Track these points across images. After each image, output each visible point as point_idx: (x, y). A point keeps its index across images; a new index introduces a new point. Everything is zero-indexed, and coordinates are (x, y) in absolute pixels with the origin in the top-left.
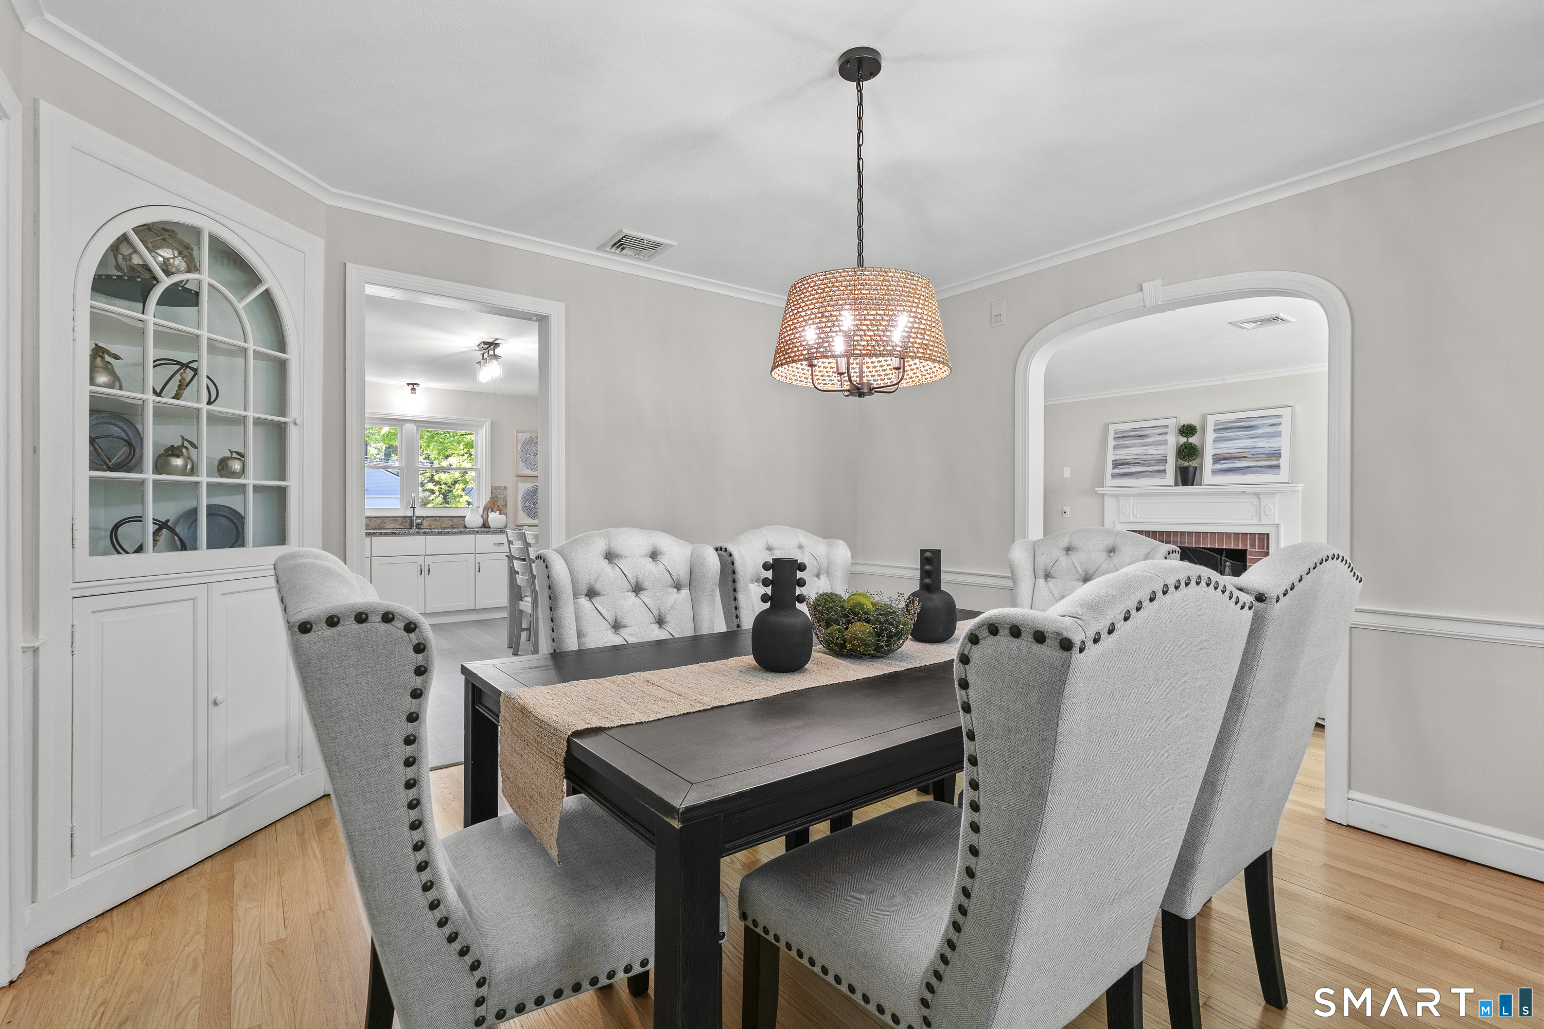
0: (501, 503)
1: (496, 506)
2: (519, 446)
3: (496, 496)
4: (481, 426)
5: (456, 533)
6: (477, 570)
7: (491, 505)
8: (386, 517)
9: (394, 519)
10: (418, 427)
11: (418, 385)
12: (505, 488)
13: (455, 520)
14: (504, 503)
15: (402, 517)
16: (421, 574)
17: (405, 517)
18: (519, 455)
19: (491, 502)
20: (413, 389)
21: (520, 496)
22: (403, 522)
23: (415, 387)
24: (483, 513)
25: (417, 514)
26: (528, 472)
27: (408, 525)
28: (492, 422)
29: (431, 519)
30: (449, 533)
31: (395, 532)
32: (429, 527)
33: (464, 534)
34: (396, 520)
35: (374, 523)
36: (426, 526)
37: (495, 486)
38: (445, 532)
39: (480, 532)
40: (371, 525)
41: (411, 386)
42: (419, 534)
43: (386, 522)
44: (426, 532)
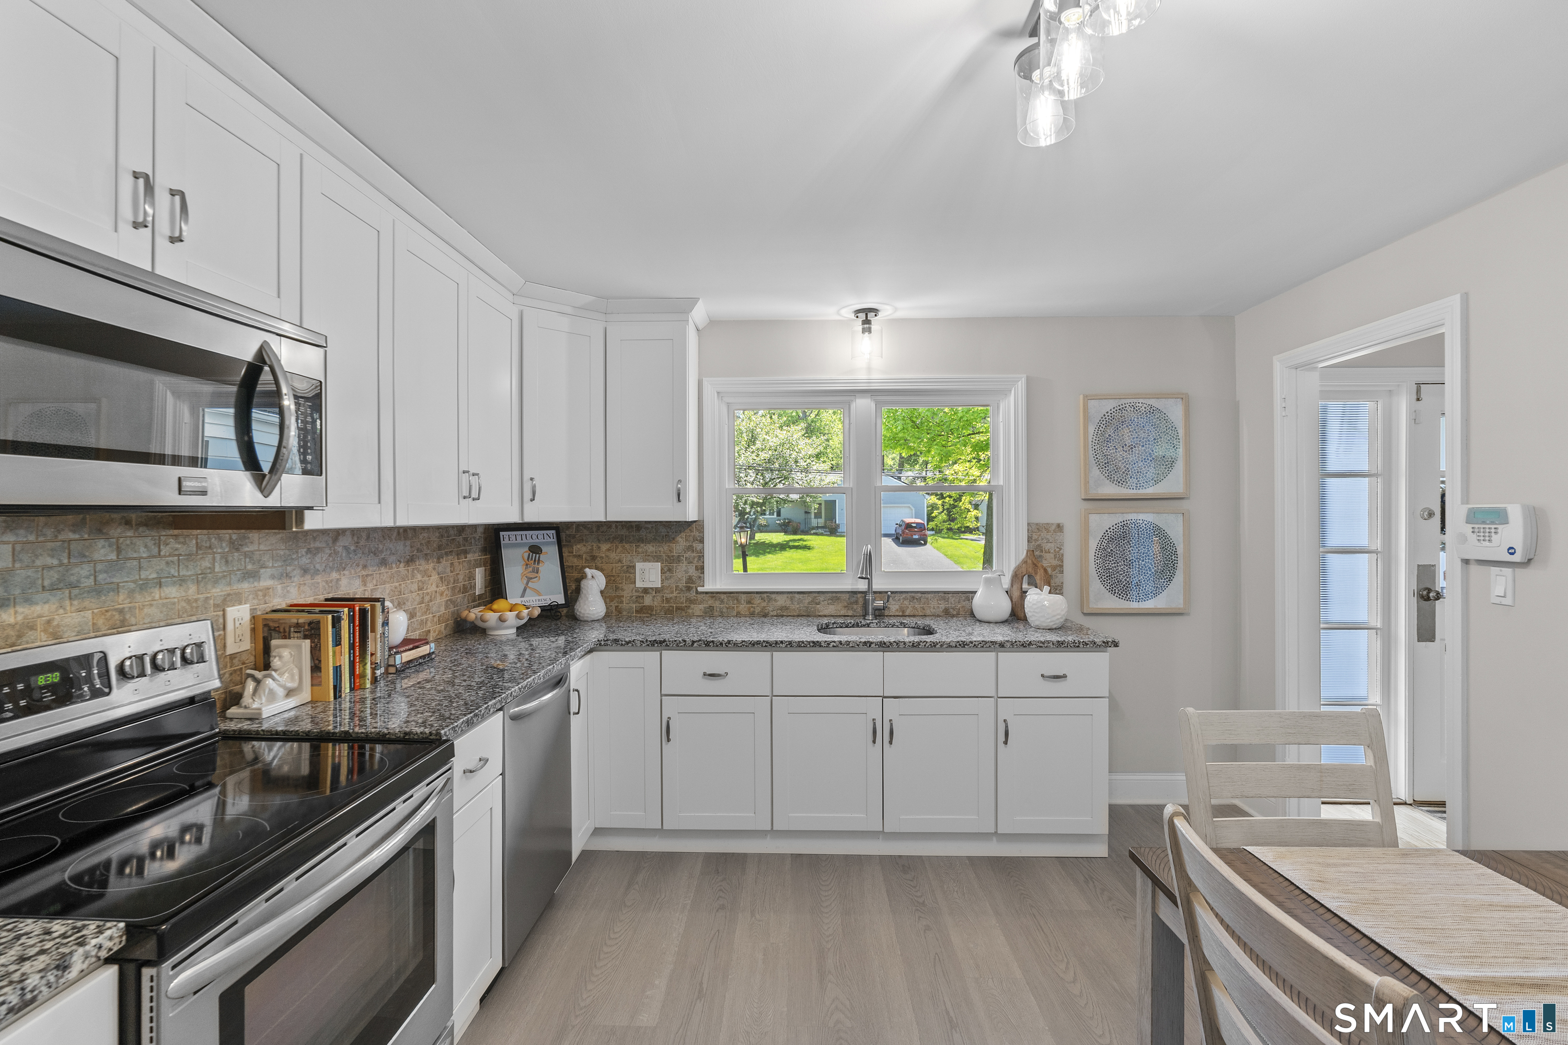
0: (1048, 561)
1: (1041, 572)
2: (1092, 429)
3: (1039, 546)
4: (1005, 393)
5: (951, 647)
6: (1002, 738)
7: (1030, 570)
8: (819, 592)
9: (834, 596)
10: (879, 405)
11: (875, 311)
12: (1059, 527)
13: (952, 600)
14: (1055, 562)
15: (848, 592)
16: (874, 742)
17: (854, 593)
18: (1091, 452)
19: (1029, 561)
20: (867, 322)
21: (1093, 545)
22: (851, 603)
23: (871, 315)
24: (1012, 586)
25: (876, 586)
26: (1110, 490)
27: (859, 609)
28: (1029, 381)
29: (904, 595)
30: (935, 646)
31: (818, 642)
32: (901, 614)
33: (970, 649)
34: (838, 599)
35: (798, 604)
36: (894, 611)
37: (1037, 524)
38: (927, 642)
39: (1008, 644)
40: (793, 607)
41: (862, 316)
42: (870, 646)
43: (819, 602)
44: (885, 643)
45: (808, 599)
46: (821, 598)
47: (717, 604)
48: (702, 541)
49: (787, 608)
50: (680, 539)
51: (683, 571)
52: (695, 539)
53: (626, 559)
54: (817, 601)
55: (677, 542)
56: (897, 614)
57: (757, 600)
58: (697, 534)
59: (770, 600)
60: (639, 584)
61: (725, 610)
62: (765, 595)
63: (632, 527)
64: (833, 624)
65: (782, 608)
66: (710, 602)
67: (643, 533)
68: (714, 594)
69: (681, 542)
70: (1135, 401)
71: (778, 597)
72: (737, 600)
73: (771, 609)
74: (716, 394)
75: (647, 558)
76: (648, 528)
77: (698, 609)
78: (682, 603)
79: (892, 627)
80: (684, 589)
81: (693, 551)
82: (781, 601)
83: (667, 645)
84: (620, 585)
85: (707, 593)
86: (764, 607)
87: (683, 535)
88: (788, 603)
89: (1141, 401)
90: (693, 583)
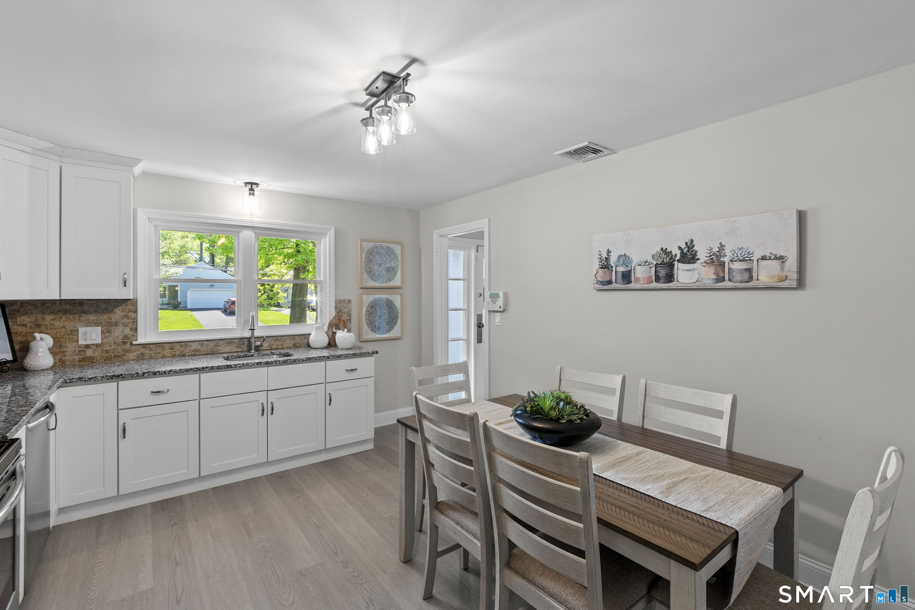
0: (345, 317)
1: (342, 323)
2: (364, 255)
3: (340, 310)
4: (324, 234)
5: (301, 360)
6: (328, 402)
7: (337, 322)
8: (220, 340)
9: (230, 341)
10: (257, 235)
11: (257, 184)
12: (349, 301)
13: (297, 339)
14: (348, 318)
15: (238, 338)
16: (263, 415)
17: (242, 339)
18: (363, 266)
19: (337, 318)
20: (251, 189)
21: (364, 309)
22: (240, 345)
23: (254, 186)
24: (328, 330)
25: (257, 334)
26: (372, 284)
27: (245, 347)
28: (336, 229)
29: (271, 338)
30: (295, 361)
32: (269, 348)
33: (313, 361)
34: (232, 343)
35: (206, 347)
36: (265, 347)
37: (339, 300)
38: (291, 360)
39: (331, 357)
40: (202, 349)
41: (249, 186)
43: (220, 345)
45: (213, 344)
46: (221, 343)
47: (147, 351)
48: (136, 311)
49: (198, 350)
50: (118, 311)
51: (119, 333)
52: (130, 311)
53: (70, 325)
54: (219, 345)
55: (115, 313)
56: (268, 348)
57: (177, 347)
58: (132, 307)
59: (186, 346)
60: (82, 342)
61: (153, 355)
62: (183, 343)
63: (75, 303)
64: (231, 356)
65: (195, 351)
66: (142, 350)
67: (85, 308)
68: (144, 345)
69: (118, 313)
70: (382, 244)
71: (192, 344)
72: (163, 348)
73: (187, 352)
74: (147, 219)
75: (88, 324)
76: (90, 304)
77: (132, 356)
78: (119, 353)
79: (266, 355)
80: (120, 343)
81: (128, 318)
82: (195, 346)
83: (123, 377)
84: (64, 344)
85: (139, 345)
86: (182, 351)
87: (120, 308)
88: (199, 347)
89: (384, 244)
90: (128, 339)
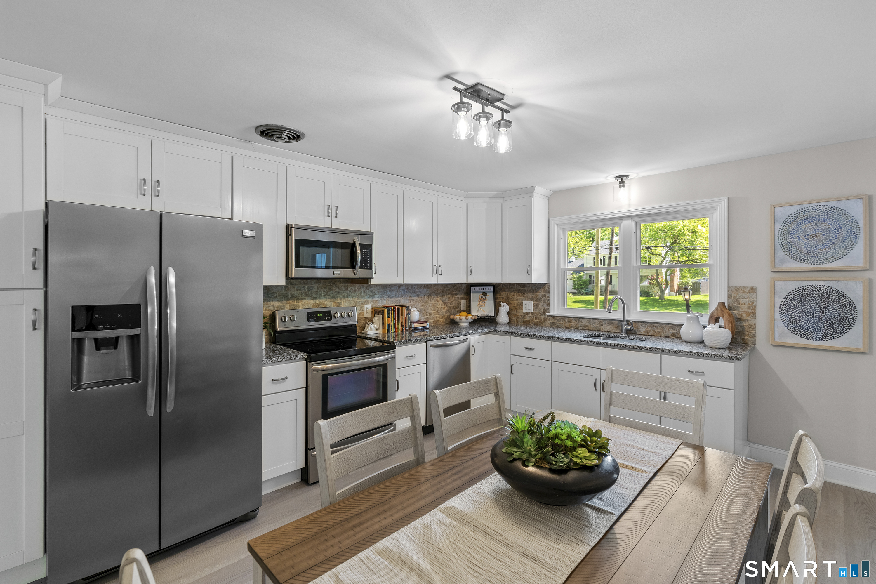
0: (744, 310)
1: (726, 316)
2: (778, 226)
3: (737, 300)
5: (634, 348)
8: (602, 319)
9: (610, 322)
10: (638, 223)
11: (627, 176)
12: (753, 290)
16: (596, 390)
18: (777, 241)
19: (719, 309)
23: (624, 179)
24: (709, 323)
26: (793, 265)
28: (731, 201)
30: (626, 347)
31: (570, 339)
33: (645, 351)
34: (612, 323)
35: (592, 324)
36: (642, 332)
37: (735, 287)
38: (622, 345)
39: (667, 351)
40: (590, 325)
41: (620, 179)
42: (594, 343)
43: (603, 324)
44: (601, 343)
45: (597, 323)
46: (604, 322)
47: (556, 322)
48: (549, 293)
49: (587, 326)
50: (541, 291)
51: (542, 305)
52: (547, 292)
53: (520, 299)
55: (539, 293)
57: (573, 321)
58: (548, 289)
59: (579, 321)
60: (524, 310)
61: (559, 325)
62: (577, 319)
63: (522, 285)
65: (585, 326)
66: (553, 320)
67: (526, 288)
68: (554, 317)
69: (541, 293)
70: (816, 204)
71: (583, 320)
72: (564, 320)
73: (579, 326)
74: (556, 225)
75: (529, 299)
76: (528, 286)
77: (548, 323)
78: (541, 320)
80: (542, 314)
81: (546, 297)
82: (584, 322)
83: (512, 334)
84: (518, 311)
85: (551, 316)
86: (576, 325)
87: (542, 289)
88: (587, 324)
89: (821, 204)
90: (546, 311)
